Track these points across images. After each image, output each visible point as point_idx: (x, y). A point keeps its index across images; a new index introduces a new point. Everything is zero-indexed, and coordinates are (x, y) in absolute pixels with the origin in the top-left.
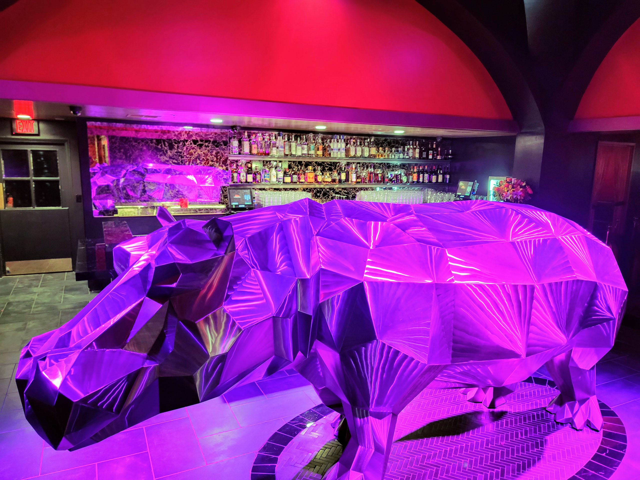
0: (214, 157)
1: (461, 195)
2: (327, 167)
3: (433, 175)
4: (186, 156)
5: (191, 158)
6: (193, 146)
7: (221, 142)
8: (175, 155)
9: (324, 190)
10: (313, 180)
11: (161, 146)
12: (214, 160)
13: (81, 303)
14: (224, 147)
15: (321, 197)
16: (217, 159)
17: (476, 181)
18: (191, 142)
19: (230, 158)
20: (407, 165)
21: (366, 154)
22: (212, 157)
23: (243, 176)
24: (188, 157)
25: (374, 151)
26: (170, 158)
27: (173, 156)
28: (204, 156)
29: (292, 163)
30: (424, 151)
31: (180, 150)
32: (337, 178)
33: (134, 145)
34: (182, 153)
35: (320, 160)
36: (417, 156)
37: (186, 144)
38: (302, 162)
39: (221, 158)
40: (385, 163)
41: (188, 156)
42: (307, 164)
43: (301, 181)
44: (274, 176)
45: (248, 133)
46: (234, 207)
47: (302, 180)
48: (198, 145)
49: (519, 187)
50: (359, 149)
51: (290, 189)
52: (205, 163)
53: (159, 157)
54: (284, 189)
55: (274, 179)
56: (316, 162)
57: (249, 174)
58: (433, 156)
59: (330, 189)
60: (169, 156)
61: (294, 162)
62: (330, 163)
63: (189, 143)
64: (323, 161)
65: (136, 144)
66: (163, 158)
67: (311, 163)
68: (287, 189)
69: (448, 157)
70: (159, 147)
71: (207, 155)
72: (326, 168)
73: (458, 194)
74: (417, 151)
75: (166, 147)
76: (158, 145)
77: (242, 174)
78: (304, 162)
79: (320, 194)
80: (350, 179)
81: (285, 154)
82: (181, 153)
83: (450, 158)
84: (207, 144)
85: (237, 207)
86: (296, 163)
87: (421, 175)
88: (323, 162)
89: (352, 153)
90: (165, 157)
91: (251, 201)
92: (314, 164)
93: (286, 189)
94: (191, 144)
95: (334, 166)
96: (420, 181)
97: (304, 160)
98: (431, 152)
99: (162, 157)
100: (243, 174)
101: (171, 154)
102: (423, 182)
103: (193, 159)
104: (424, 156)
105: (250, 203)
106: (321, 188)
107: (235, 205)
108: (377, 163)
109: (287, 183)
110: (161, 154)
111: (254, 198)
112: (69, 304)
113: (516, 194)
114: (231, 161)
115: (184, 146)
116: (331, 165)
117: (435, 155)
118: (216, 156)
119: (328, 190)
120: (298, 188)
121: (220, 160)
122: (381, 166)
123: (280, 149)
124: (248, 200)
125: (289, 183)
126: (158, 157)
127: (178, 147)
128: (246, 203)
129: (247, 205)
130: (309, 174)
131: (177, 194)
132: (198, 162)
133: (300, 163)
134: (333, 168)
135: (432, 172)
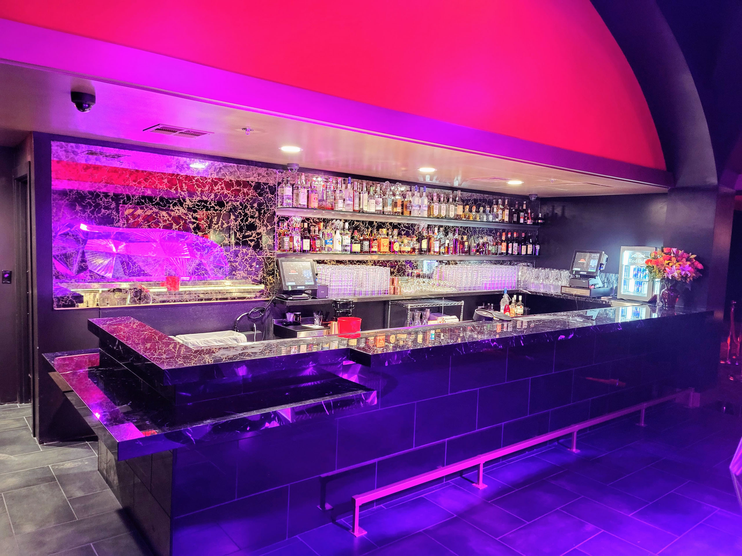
0: (255, 210)
1: (581, 271)
2: (404, 230)
3: (523, 245)
4: (214, 208)
5: (221, 211)
6: (226, 192)
7: (266, 189)
8: (197, 205)
9: (399, 264)
10: (387, 249)
11: (176, 189)
12: (256, 216)
13: (34, 471)
14: (270, 196)
15: (395, 274)
16: (260, 214)
17: (603, 252)
18: (223, 185)
19: (277, 214)
20: (494, 231)
21: (452, 215)
22: (252, 210)
23: (298, 241)
24: (217, 210)
25: (460, 210)
26: (189, 209)
27: (194, 207)
28: (241, 209)
29: (361, 224)
30: (514, 213)
31: (205, 198)
32: (417, 246)
33: (132, 186)
34: (208, 203)
35: (395, 221)
36: (506, 219)
37: (215, 188)
38: (373, 222)
39: (265, 213)
40: (470, 227)
41: (216, 208)
42: (381, 226)
43: (373, 249)
44: (339, 241)
45: (305, 176)
46: (290, 289)
47: (375, 249)
48: (232, 192)
49: (684, 260)
50: (444, 206)
51: (358, 261)
52: (242, 220)
53: (171, 207)
54: (349, 261)
55: (338, 248)
56: (391, 224)
57: (306, 238)
58: (524, 220)
59: (407, 262)
60: (187, 206)
61: (363, 222)
62: (407, 225)
63: (220, 187)
64: (400, 222)
65: (135, 185)
66: (178, 210)
67: (384, 224)
68: (353, 261)
69: (538, 222)
70: (173, 191)
71: (246, 207)
72: (402, 232)
73: (575, 269)
74: (507, 212)
75: (184, 191)
76: (171, 188)
77: (295, 240)
78: (376, 222)
79: (394, 269)
80: (432, 249)
81: (354, 210)
82: (206, 202)
83: (541, 223)
84: (245, 190)
85: (295, 289)
86: (366, 224)
87: (510, 245)
88: (399, 224)
89: (436, 213)
90: (181, 208)
91: (312, 279)
92: (389, 225)
93: (351, 262)
94: (222, 189)
95: (412, 230)
96: (509, 252)
97: (376, 221)
98: (522, 214)
99: (177, 208)
100: (297, 238)
101: (190, 204)
102: (512, 254)
103: (224, 212)
104: (515, 219)
105: (313, 283)
106: (396, 262)
107: (292, 286)
108: (461, 227)
109: (355, 252)
110: (175, 203)
111: (317, 274)
112: (13, 476)
113: (683, 270)
114: (279, 218)
115: (211, 192)
116: (408, 228)
117: (526, 218)
118: (259, 210)
119: (404, 263)
120: (367, 261)
121: (264, 216)
122: (466, 231)
123: (349, 202)
124: (308, 278)
125: (358, 252)
126: (169, 207)
127: (202, 192)
128: (307, 283)
129: (308, 285)
130: (382, 240)
131: (197, 269)
132: (232, 217)
133: (371, 223)
134: (411, 232)
135: (521, 242)
